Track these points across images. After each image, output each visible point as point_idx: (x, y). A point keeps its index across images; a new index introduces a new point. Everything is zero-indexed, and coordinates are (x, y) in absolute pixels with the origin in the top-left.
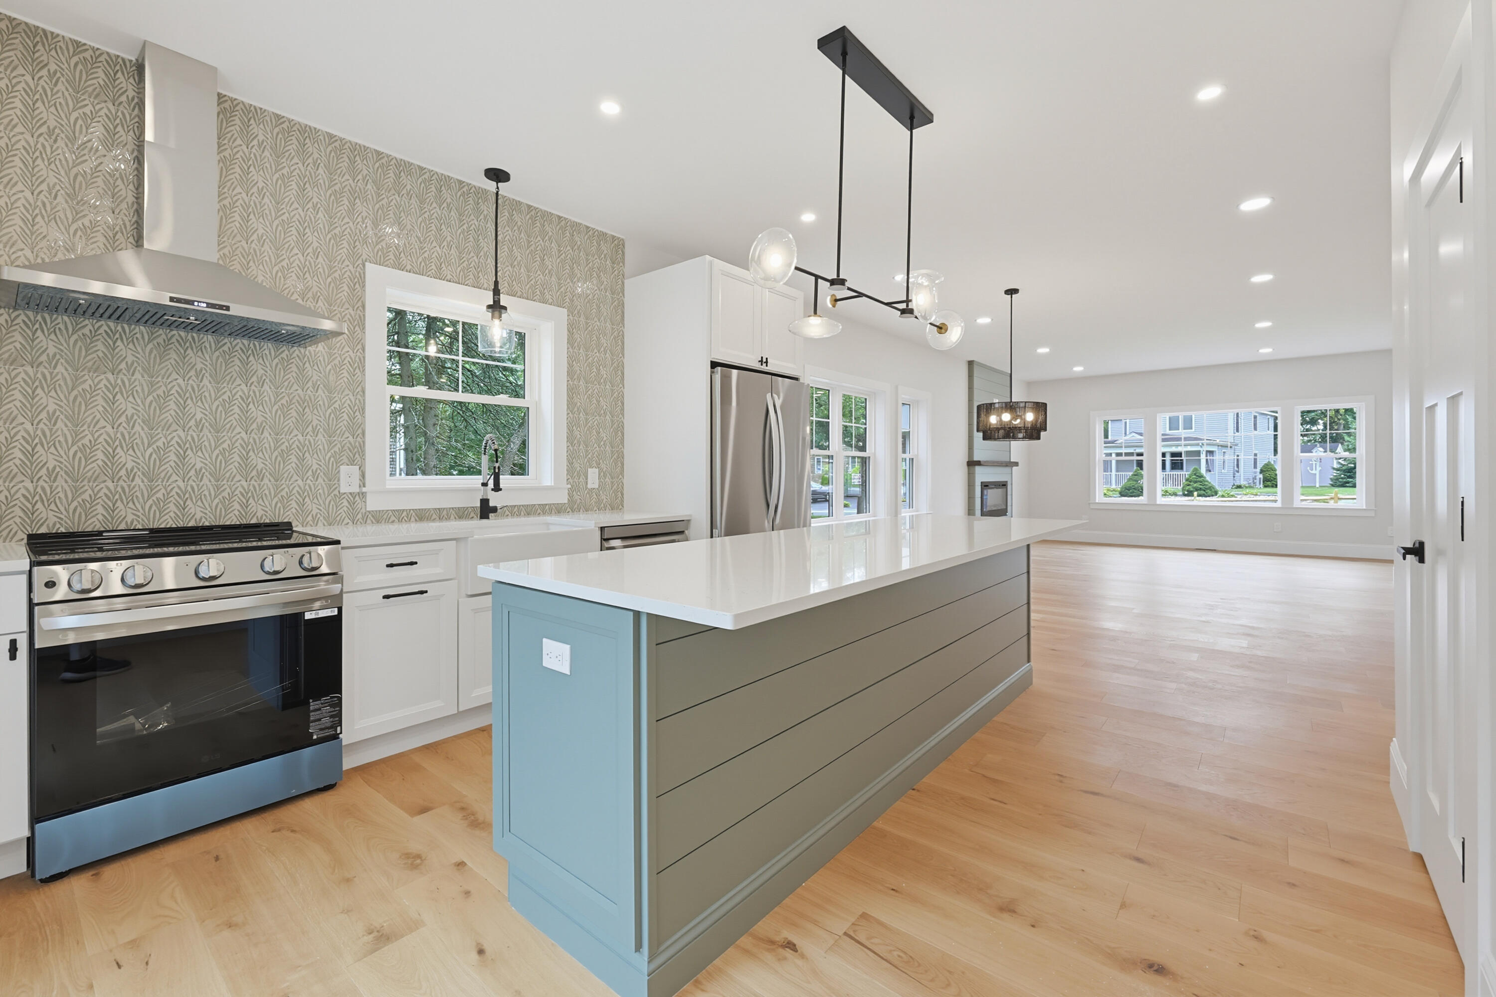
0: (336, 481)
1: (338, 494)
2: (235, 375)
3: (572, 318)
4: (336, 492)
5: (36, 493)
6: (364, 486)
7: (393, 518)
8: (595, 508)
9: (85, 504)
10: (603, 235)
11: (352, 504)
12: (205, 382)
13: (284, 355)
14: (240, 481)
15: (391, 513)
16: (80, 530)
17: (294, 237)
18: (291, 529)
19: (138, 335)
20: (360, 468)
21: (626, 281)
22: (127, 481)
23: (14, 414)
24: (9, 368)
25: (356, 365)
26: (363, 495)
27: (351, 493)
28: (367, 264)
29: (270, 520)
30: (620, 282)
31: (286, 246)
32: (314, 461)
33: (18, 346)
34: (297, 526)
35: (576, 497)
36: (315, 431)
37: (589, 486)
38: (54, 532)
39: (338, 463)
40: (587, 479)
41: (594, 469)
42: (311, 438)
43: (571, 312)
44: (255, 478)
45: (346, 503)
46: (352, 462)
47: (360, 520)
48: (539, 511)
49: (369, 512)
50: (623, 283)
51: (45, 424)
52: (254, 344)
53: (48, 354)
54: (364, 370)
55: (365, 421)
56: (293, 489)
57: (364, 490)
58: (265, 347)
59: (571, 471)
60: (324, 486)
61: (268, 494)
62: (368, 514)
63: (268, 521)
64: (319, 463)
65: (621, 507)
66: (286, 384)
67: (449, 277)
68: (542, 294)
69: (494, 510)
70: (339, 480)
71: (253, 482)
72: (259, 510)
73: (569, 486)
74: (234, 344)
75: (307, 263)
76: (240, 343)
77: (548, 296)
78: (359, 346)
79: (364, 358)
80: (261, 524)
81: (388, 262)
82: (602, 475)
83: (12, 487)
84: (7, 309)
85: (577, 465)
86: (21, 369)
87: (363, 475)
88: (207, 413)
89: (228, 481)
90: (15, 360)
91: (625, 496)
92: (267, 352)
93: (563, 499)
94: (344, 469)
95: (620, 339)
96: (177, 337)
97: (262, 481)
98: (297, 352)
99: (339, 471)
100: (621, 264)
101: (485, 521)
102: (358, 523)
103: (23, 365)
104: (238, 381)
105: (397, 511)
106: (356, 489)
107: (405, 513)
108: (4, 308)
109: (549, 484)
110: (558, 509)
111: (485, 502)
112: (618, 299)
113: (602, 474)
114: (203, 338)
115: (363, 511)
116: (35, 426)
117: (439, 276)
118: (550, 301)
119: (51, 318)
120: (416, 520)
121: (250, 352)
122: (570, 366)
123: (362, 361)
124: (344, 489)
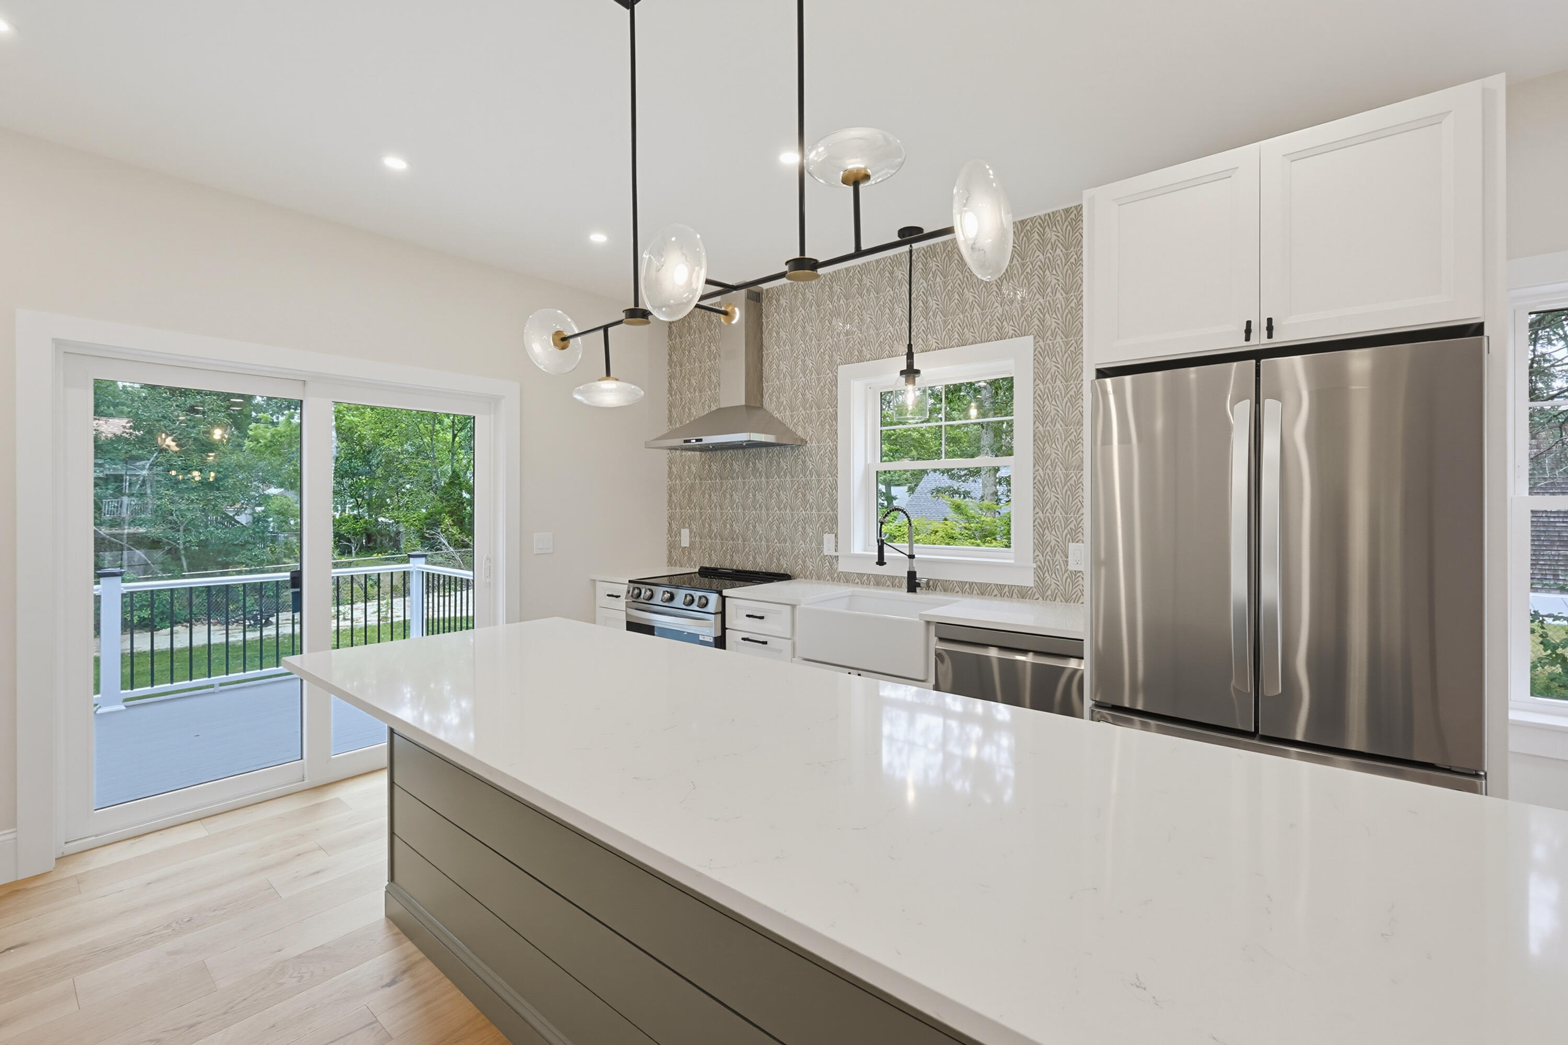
1: (823, 556)
3: (1042, 344)
6: (838, 551)
7: (857, 580)
8: (1081, 600)
9: (724, 552)
11: (831, 565)
15: (856, 576)
20: (836, 536)
22: (736, 540)
25: (833, 452)
26: (837, 558)
27: (830, 556)
34: (801, 578)
35: (1050, 581)
36: (811, 507)
40: (1067, 557)
42: (809, 513)
45: (827, 564)
46: (831, 532)
47: (836, 578)
48: (996, 592)
56: (800, 550)
57: (837, 554)
59: (1040, 545)
60: (816, 549)
62: (840, 574)
64: (813, 531)
70: (823, 545)
73: (1037, 565)
77: (1007, 329)
83: (706, 542)
85: (1050, 538)
87: (837, 542)
93: (1028, 580)
101: (911, 595)
105: (860, 574)
106: (833, 553)
107: (866, 577)
110: (1022, 594)
111: (912, 575)
115: (838, 571)
117: (891, 354)
120: (874, 585)
124: (826, 552)
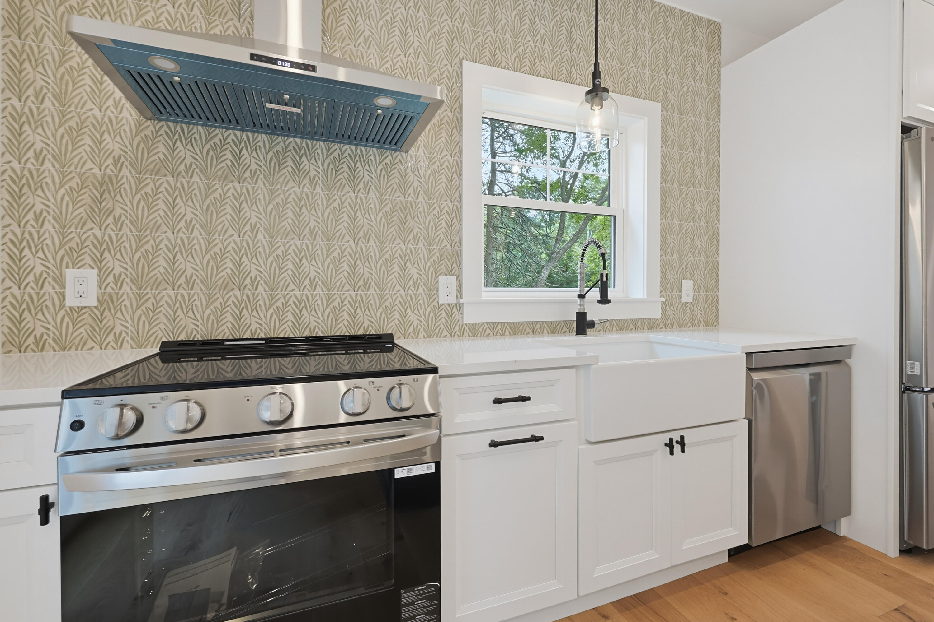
0: (435, 292)
1: (437, 305)
2: (344, 182)
3: (665, 113)
4: (435, 303)
5: (177, 300)
6: (462, 298)
7: (488, 331)
8: (689, 324)
9: (216, 311)
10: (697, 20)
11: (450, 315)
12: (318, 189)
13: (387, 161)
14: (349, 290)
15: (486, 326)
16: (212, 339)
17: (397, 38)
18: (392, 342)
19: (261, 144)
20: (457, 278)
21: (722, 70)
22: (252, 289)
23: (158, 223)
24: (154, 178)
25: (454, 169)
26: (460, 306)
27: (448, 304)
28: (465, 62)
29: (375, 331)
30: (716, 72)
31: (390, 47)
32: (415, 270)
33: (162, 156)
34: (399, 338)
35: (670, 312)
36: (416, 240)
37: (684, 300)
38: (191, 339)
39: (437, 273)
40: (681, 291)
41: (688, 281)
42: (412, 247)
43: (664, 108)
44: (362, 287)
45: (444, 315)
46: (449, 272)
47: (458, 333)
48: (631, 326)
49: (466, 324)
50: (719, 72)
51: (183, 232)
52: (361, 151)
53: (186, 163)
54: (461, 175)
55: (462, 229)
56: (396, 299)
57: (461, 301)
58: (371, 153)
59: (664, 282)
60: (424, 296)
61: (373, 304)
62: (464, 326)
63: (373, 332)
64: (420, 272)
65: (715, 323)
66: (389, 190)
67: (542, 73)
68: (635, 88)
69: (592, 324)
70: (437, 291)
71: (360, 292)
72: (366, 321)
73: (663, 300)
74: (343, 150)
75: (409, 64)
76: (349, 149)
77: (641, 90)
78: (457, 149)
79: (461, 161)
80: (366, 335)
81: (484, 60)
82: (696, 288)
83: (158, 294)
84: (152, 121)
85: (670, 277)
86: (164, 179)
87: (460, 285)
88: (320, 221)
89: (338, 291)
90: (159, 170)
91: (719, 312)
92: (372, 158)
93: (657, 314)
94: (442, 279)
95: (716, 135)
96: (293, 144)
97: (368, 291)
98: (399, 157)
99: (438, 281)
100: (717, 51)
101: (582, 337)
102: (456, 335)
103: (165, 176)
104: (347, 188)
105: (493, 323)
106: (453, 300)
107: (499, 327)
108: (150, 120)
109: (640, 297)
110: (651, 325)
111: (581, 316)
112: (714, 91)
113: (696, 286)
114: (316, 145)
115: (460, 323)
116: (175, 235)
117: (534, 72)
118: (643, 95)
119: (188, 128)
120: (510, 334)
121: (357, 158)
122: (664, 166)
123: (459, 165)
124: (442, 300)
